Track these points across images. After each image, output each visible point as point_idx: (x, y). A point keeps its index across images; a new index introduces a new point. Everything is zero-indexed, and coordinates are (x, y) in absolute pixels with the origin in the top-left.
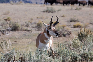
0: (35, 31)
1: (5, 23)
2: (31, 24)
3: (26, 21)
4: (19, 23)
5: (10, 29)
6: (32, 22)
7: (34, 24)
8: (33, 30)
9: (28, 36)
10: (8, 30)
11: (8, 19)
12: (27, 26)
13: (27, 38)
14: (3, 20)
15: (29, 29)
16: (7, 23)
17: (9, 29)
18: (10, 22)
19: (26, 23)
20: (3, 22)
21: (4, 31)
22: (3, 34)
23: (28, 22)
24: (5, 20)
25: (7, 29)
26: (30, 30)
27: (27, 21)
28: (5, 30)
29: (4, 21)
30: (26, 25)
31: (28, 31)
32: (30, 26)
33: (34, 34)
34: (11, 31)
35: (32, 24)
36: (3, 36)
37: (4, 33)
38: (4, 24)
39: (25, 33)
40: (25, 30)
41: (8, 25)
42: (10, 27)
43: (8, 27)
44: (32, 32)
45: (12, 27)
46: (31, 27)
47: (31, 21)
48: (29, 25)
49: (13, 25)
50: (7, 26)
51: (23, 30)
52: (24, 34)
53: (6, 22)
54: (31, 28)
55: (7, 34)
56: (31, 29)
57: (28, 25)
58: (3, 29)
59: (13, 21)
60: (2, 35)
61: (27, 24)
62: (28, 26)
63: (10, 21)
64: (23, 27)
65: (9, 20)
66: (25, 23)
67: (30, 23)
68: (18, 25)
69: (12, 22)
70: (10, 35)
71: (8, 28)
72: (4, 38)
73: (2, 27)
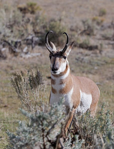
0: (110, 50)
1: (20, 20)
2: (98, 27)
3: (83, 17)
4: (63, 23)
5: (36, 39)
6: (102, 21)
7: (109, 27)
8: (105, 46)
9: (90, 63)
10: (30, 43)
11: (30, 9)
12: (88, 32)
13: (86, 70)
14: (14, 11)
15: (92, 42)
16: (25, 19)
17: (32, 40)
18: (36, 19)
19: (84, 22)
20: (14, 17)
21: (16, 43)
22: (13, 52)
23: (90, 22)
24: (21, 10)
25: (25, 37)
26: (96, 47)
27: (89, 17)
28: (19, 40)
29: (18, 13)
30: (83, 29)
31: (91, 48)
32: (98, 33)
33: (109, 60)
34: (37, 47)
35: (102, 26)
36: (14, 58)
37: (17, 50)
38: (18, 23)
39: (81, 53)
40: (81, 46)
41: (30, 28)
42: (36, 33)
43: (29, 34)
44: (103, 54)
45: (41, 33)
46: (98, 36)
47: (100, 19)
48: (95, 32)
49: (44, 27)
50: (26, 30)
51: (75, 46)
52: (77, 56)
53: (23, 17)
54: (99, 39)
55: (26, 53)
56: (100, 42)
57: (92, 31)
58: (14, 37)
59: (45, 14)
60: (9, 56)
61: (89, 27)
62: (89, 34)
63: (34, 16)
64: (76, 36)
65: (33, 12)
66: (81, 24)
67: (98, 24)
68: (61, 28)
69: (41, 18)
70: (34, 57)
71: (30, 37)
72: (15, 66)
73: (12, 32)
